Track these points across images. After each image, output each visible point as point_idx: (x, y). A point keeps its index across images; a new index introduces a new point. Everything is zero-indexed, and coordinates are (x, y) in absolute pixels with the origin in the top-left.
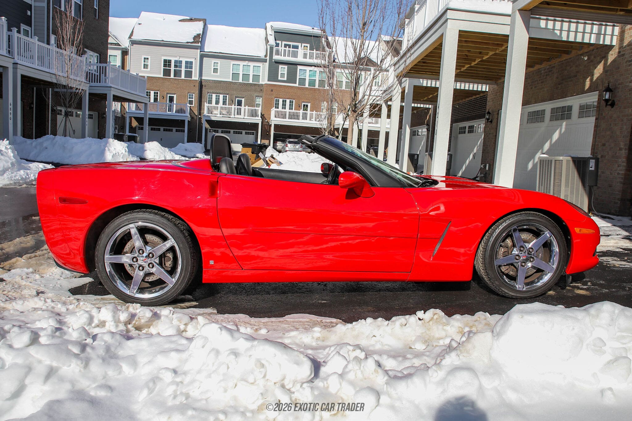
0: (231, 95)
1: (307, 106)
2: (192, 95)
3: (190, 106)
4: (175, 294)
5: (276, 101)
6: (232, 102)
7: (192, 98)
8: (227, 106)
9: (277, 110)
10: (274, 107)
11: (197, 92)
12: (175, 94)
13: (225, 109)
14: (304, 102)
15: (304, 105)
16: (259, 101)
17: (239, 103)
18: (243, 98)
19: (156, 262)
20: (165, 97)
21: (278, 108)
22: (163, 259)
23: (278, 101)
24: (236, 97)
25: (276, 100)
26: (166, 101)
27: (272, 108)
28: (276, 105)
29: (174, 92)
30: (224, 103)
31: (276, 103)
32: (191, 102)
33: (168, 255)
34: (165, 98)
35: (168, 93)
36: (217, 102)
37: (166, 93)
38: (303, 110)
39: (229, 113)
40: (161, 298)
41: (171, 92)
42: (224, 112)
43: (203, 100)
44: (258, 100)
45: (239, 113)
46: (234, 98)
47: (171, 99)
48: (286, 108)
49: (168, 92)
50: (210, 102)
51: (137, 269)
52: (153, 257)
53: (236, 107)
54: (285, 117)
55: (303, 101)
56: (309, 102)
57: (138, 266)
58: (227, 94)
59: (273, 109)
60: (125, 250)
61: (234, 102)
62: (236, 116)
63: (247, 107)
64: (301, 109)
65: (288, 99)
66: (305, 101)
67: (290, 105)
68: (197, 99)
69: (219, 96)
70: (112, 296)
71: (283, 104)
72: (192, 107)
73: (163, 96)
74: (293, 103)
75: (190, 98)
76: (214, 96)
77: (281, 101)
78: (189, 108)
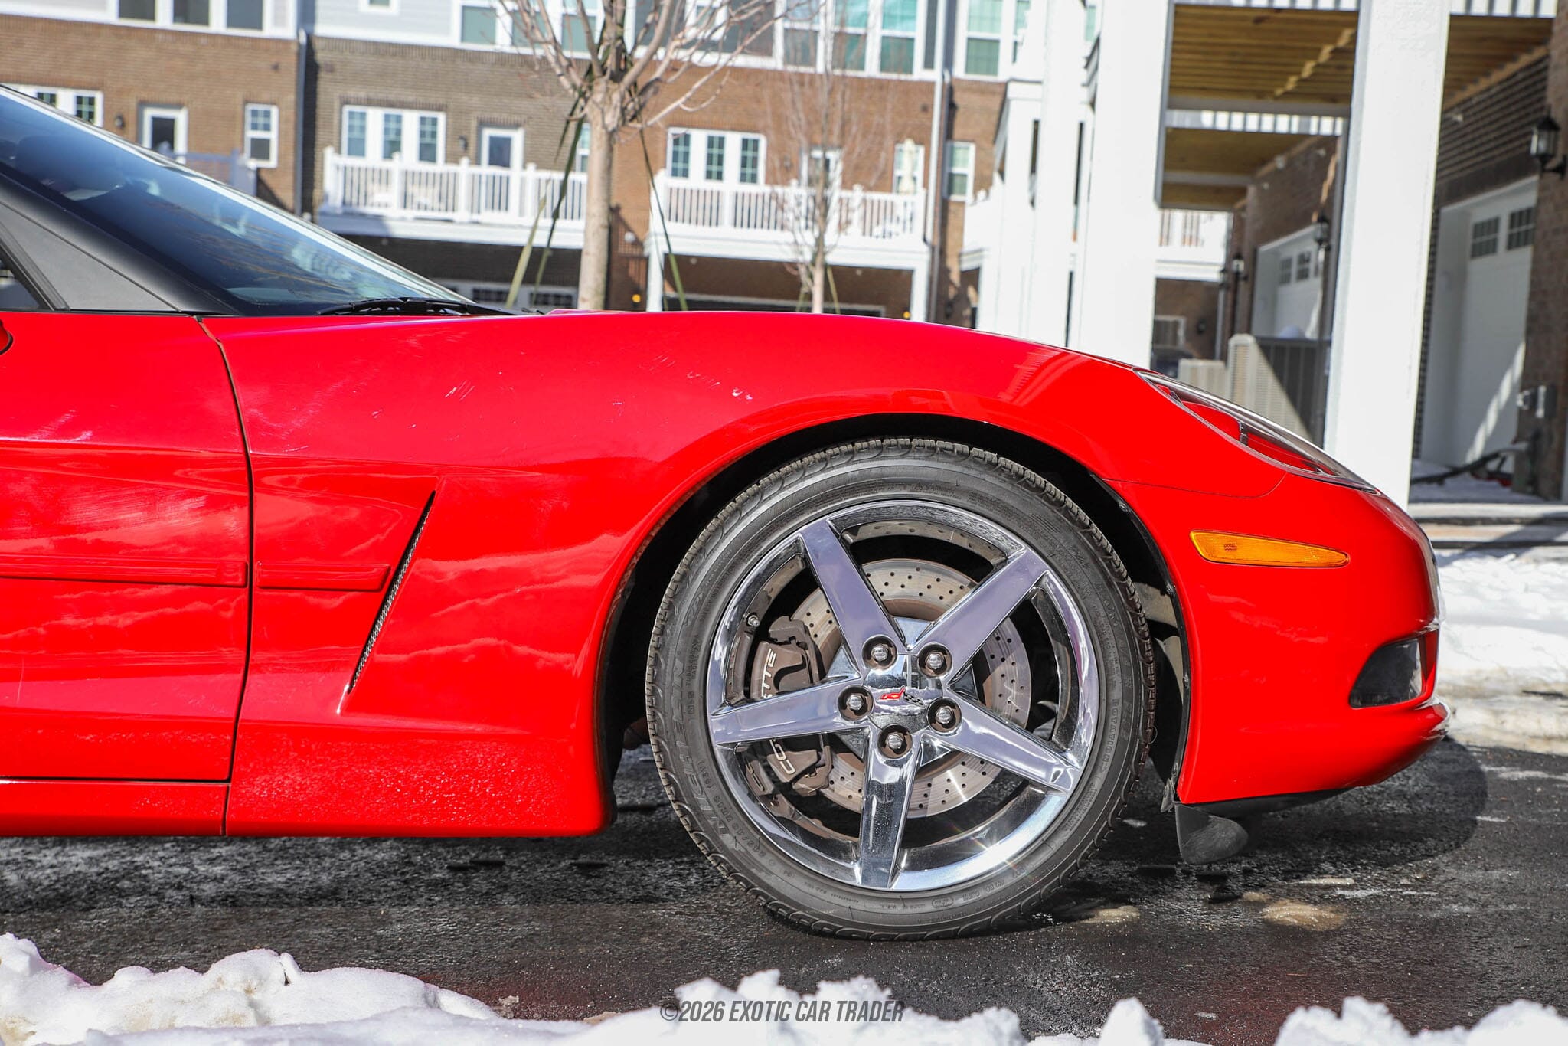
0: (457, 115)
1: (826, 164)
2: (267, 114)
3: (258, 168)
5: (676, 143)
6: (466, 146)
7: (267, 128)
8: (439, 167)
9: (679, 183)
10: (668, 172)
11: (291, 97)
12: (179, 106)
13: (424, 179)
14: (810, 145)
15: (813, 161)
17: (500, 154)
18: (516, 126)
20: (130, 118)
21: (685, 174)
23: (687, 143)
24: (483, 124)
25: (676, 136)
27: (655, 176)
28: (675, 159)
29: (173, 99)
30: (427, 152)
31: (675, 154)
32: (260, 149)
34: (131, 126)
35: (144, 105)
36: (392, 147)
37: (133, 104)
38: (810, 185)
39: (447, 200)
41: (164, 98)
42: (424, 195)
43: (321, 135)
45: (499, 200)
46: (473, 129)
47: (163, 129)
48: (726, 174)
49: (144, 96)
50: (357, 148)
53: (485, 170)
54: (714, 221)
56: (836, 148)
58: (440, 110)
59: (661, 177)
61: (472, 148)
62: (487, 216)
63: (533, 173)
64: (800, 178)
65: (733, 130)
67: (744, 158)
68: (292, 130)
69: (399, 119)
71: (709, 158)
72: (270, 170)
73: (120, 116)
74: (756, 149)
75: (255, 127)
76: (375, 118)
77: (699, 140)
78: (253, 177)
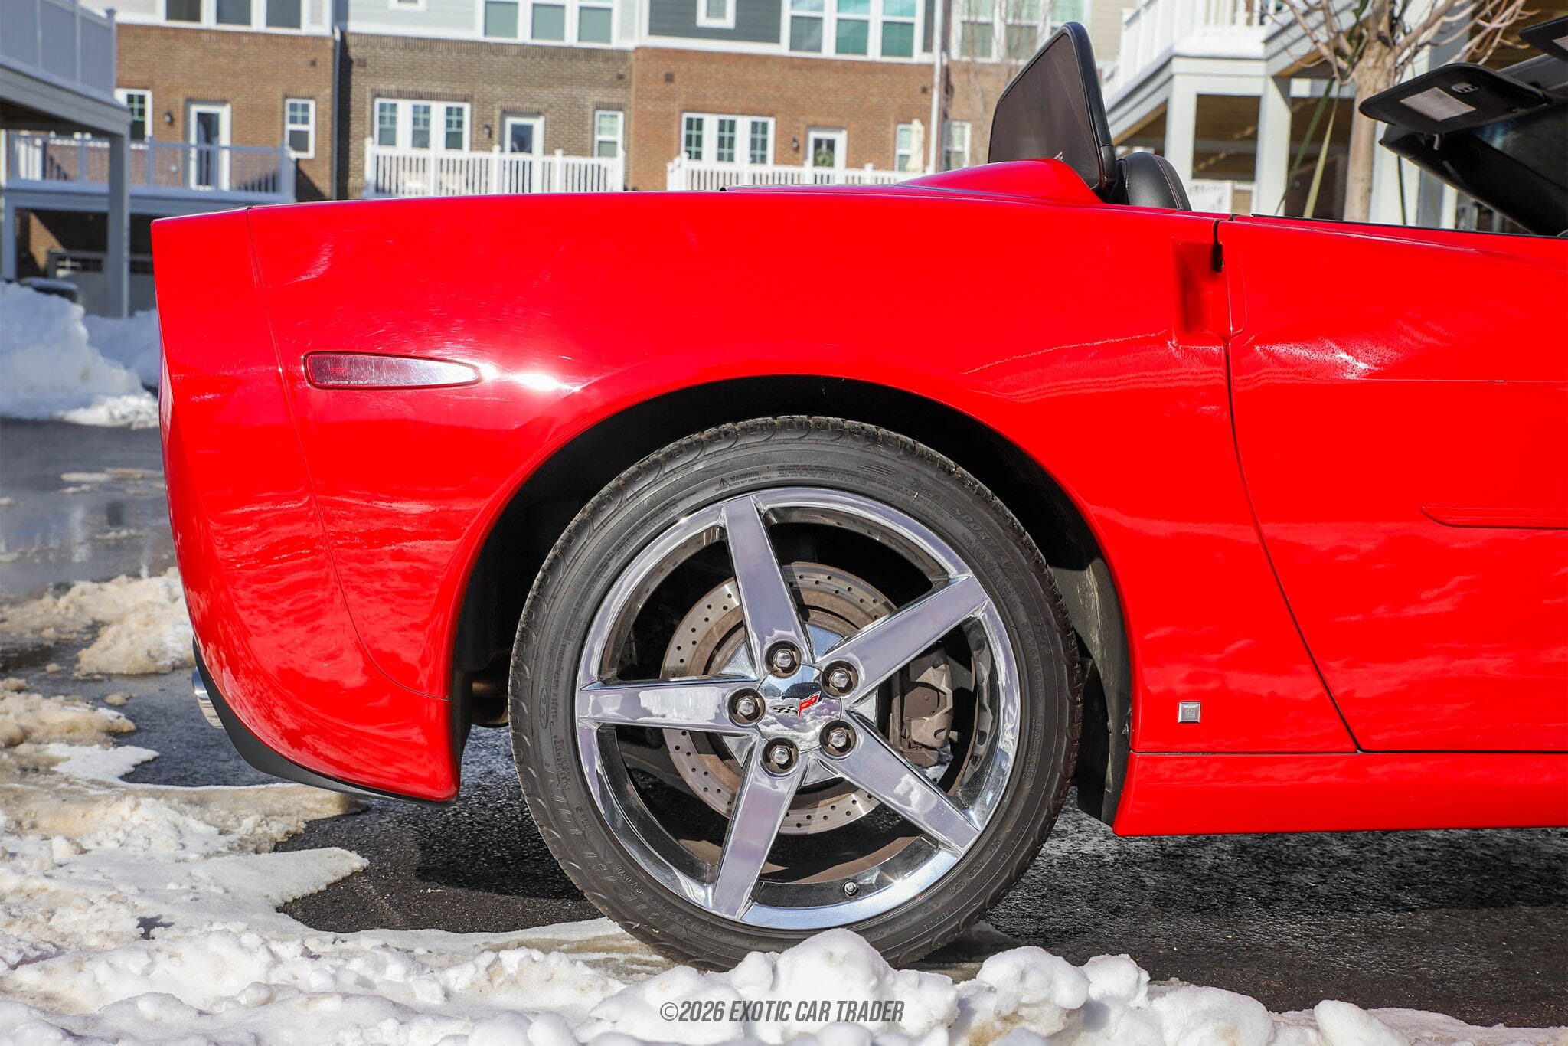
0: (482, 105)
1: (831, 145)
2: (305, 108)
3: (298, 161)
4: (976, 900)
5: (689, 127)
6: (490, 135)
7: (305, 121)
8: (465, 154)
9: (695, 165)
10: (685, 155)
11: (328, 92)
12: (223, 102)
13: (456, 166)
14: (815, 126)
15: (818, 143)
16: (613, 128)
17: (522, 140)
18: (538, 114)
19: (862, 719)
20: (178, 116)
21: (700, 158)
22: (896, 701)
23: (700, 127)
24: (506, 113)
25: (690, 121)
26: (186, 135)
27: (671, 159)
28: (689, 143)
29: (218, 95)
30: (453, 141)
31: (689, 138)
32: (299, 141)
33: (930, 676)
34: (179, 124)
35: (190, 101)
36: (421, 139)
37: (181, 101)
38: (816, 164)
40: (897, 928)
41: (209, 94)
42: (454, 182)
43: (355, 127)
44: (605, 123)
46: (497, 118)
47: (208, 124)
48: (737, 156)
49: (191, 92)
50: (388, 138)
51: (757, 759)
52: (849, 687)
53: (508, 156)
55: (811, 120)
56: (839, 128)
57: (760, 745)
58: (465, 100)
59: (677, 160)
60: (671, 660)
61: (496, 136)
63: (559, 159)
64: (806, 158)
65: (743, 114)
66: (821, 120)
67: (753, 142)
68: (328, 123)
69: (427, 110)
70: (607, 928)
71: (721, 142)
72: (308, 161)
73: (169, 114)
74: (765, 130)
75: (293, 120)
76: (405, 109)
77: (711, 124)
78: (292, 167)
